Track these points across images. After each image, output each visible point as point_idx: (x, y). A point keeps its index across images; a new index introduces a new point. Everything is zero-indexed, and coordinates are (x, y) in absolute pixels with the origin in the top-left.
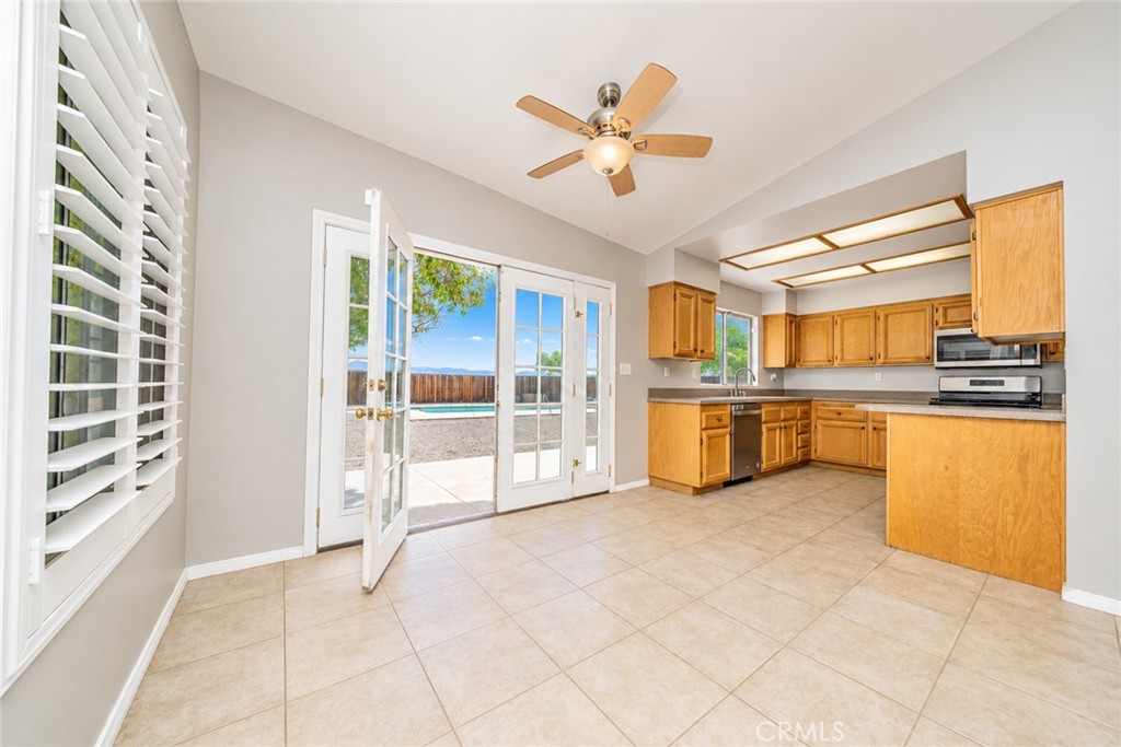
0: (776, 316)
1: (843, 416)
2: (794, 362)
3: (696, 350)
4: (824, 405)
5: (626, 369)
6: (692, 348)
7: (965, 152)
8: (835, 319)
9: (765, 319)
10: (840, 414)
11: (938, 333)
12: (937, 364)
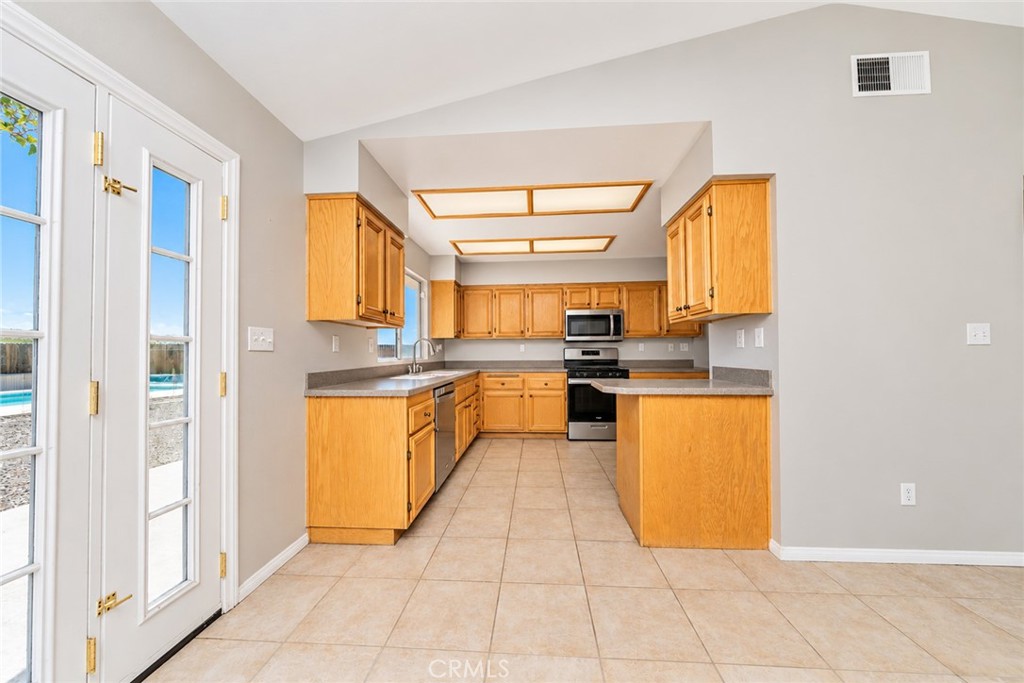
0: (445, 283)
1: (506, 386)
2: (460, 332)
3: (385, 312)
4: (489, 377)
5: (261, 338)
6: (380, 308)
7: (710, 122)
8: (495, 293)
9: (433, 284)
10: (503, 384)
11: (569, 313)
12: (568, 338)
